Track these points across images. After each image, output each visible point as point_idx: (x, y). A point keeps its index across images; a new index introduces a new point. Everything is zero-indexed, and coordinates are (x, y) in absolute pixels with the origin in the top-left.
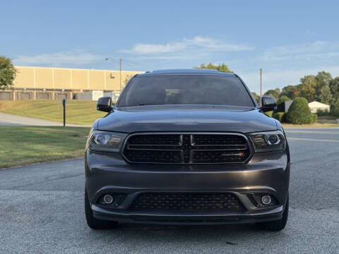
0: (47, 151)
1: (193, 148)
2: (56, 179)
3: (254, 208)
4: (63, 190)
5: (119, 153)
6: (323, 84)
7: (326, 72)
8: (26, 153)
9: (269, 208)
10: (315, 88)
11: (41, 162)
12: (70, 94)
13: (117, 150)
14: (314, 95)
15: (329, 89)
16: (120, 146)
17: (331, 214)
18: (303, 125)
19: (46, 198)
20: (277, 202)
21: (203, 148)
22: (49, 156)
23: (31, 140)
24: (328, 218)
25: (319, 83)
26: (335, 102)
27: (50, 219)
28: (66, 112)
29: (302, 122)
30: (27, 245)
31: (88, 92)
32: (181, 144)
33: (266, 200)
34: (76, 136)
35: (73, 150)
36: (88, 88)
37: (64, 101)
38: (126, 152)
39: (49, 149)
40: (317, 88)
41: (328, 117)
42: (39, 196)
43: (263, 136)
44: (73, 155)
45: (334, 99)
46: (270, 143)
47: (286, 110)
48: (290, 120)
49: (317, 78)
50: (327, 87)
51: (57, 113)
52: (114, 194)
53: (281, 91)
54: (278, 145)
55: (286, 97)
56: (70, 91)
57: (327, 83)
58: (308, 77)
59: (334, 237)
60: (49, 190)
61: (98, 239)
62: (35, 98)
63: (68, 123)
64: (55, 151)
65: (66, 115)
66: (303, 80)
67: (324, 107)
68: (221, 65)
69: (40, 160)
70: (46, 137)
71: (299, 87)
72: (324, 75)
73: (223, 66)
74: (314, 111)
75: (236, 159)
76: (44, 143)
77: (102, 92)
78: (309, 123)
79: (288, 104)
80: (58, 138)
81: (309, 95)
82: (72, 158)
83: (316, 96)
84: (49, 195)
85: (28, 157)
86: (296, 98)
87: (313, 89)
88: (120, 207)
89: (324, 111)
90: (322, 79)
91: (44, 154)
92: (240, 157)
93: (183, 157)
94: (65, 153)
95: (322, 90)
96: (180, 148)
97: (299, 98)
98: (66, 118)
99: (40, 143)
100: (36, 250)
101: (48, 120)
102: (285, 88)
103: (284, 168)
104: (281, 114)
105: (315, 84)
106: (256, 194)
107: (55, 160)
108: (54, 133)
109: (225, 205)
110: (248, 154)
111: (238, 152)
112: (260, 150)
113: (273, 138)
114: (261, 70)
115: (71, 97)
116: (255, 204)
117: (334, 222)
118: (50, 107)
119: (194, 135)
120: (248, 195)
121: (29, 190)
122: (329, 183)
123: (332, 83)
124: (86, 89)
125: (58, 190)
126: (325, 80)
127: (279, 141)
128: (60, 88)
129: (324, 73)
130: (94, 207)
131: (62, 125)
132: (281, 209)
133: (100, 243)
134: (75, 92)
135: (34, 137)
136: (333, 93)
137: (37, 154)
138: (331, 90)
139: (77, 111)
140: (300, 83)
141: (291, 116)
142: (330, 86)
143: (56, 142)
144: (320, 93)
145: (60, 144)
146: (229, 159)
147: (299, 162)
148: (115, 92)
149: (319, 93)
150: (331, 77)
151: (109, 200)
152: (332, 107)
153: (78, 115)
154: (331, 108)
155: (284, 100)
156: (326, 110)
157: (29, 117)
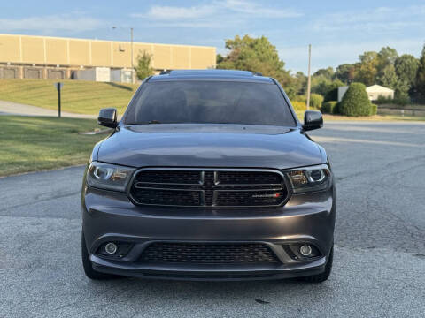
0: (38, 155)
1: (218, 187)
2: (48, 199)
3: (291, 261)
4: (57, 217)
5: (125, 192)
6: (387, 63)
7: (391, 47)
8: (9, 157)
9: (308, 260)
10: (376, 67)
11: (29, 171)
12: (66, 71)
13: (122, 188)
14: (375, 76)
15: (394, 69)
16: (126, 184)
17: (386, 256)
18: (359, 118)
19: (34, 230)
20: (318, 253)
21: (229, 188)
22: (39, 163)
23: (17, 138)
24: (382, 263)
25: (382, 62)
26: (401, 85)
27: (39, 264)
28: (62, 96)
29: (358, 114)
30: (10, 303)
31: (90, 69)
32: (201, 183)
33: (306, 251)
34: (74, 131)
35: (70, 154)
36: (91, 64)
37: (59, 84)
38: (134, 191)
39: (40, 151)
40: (379, 68)
41: (392, 105)
42: (27, 226)
43: (304, 172)
44: (69, 162)
45: (399, 82)
46: (312, 180)
47: (340, 99)
48: (344, 111)
49: (379, 55)
50: (392, 66)
51: (51, 98)
52: (119, 242)
53: (335, 70)
54: (322, 182)
55: (340, 82)
56: (67, 67)
57: (393, 62)
58: (368, 53)
59: (386, 291)
60: (38, 216)
61: (99, 294)
62: (22, 77)
63: (64, 111)
64: (47, 155)
65: (62, 101)
66: (363, 58)
67: (388, 92)
68: (260, 38)
69: (28, 168)
70: (35, 132)
71: (357, 66)
72: (388, 52)
73: (263, 38)
74: (375, 98)
75: (270, 201)
76: (33, 142)
77: (108, 69)
78: (366, 115)
79: (342, 91)
80: (51, 136)
81: (369, 76)
82: (68, 165)
83: (378, 78)
84: (39, 224)
85: (12, 163)
86: (352, 84)
87: (374, 69)
88: (126, 259)
89: (387, 98)
90: (386, 57)
91: (32, 159)
92: (275, 198)
93: (204, 199)
94: (61, 159)
95: (385, 71)
96: (201, 187)
97: (356, 84)
98: (62, 105)
99: (28, 142)
100: (20, 311)
101: (39, 106)
102: (340, 67)
103: (329, 210)
104: (333, 103)
105: (376, 63)
106: (294, 244)
107: (48, 168)
108: (46, 127)
109: (256, 257)
110: (285, 195)
111: (272, 192)
112: (300, 189)
113: (316, 174)
114: (310, 46)
115: (69, 75)
116: (292, 256)
117: (389, 268)
118: (43, 89)
119: (218, 172)
120: (283, 246)
121: (14, 215)
122: (386, 209)
123: (398, 62)
124: (88, 65)
125: (50, 216)
126: (389, 58)
127: (323, 177)
128: (54, 64)
129: (388, 48)
130: (94, 258)
131: (56, 114)
132: (323, 261)
133: (102, 300)
134: (74, 69)
135: (22, 133)
136: (398, 74)
137: (24, 160)
138: (396, 70)
139: (75, 95)
140: (359, 61)
141: (345, 105)
142: (395, 66)
143: (48, 141)
144: (384, 74)
145: (54, 144)
146: (261, 201)
147: (351, 176)
148: (125, 69)
149: (381, 75)
150: (396, 54)
151: (112, 249)
152: (397, 92)
153: (77, 101)
154: (395, 93)
155: (337, 86)
156: (390, 97)
157: (14, 102)
